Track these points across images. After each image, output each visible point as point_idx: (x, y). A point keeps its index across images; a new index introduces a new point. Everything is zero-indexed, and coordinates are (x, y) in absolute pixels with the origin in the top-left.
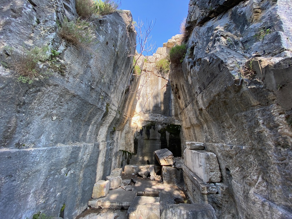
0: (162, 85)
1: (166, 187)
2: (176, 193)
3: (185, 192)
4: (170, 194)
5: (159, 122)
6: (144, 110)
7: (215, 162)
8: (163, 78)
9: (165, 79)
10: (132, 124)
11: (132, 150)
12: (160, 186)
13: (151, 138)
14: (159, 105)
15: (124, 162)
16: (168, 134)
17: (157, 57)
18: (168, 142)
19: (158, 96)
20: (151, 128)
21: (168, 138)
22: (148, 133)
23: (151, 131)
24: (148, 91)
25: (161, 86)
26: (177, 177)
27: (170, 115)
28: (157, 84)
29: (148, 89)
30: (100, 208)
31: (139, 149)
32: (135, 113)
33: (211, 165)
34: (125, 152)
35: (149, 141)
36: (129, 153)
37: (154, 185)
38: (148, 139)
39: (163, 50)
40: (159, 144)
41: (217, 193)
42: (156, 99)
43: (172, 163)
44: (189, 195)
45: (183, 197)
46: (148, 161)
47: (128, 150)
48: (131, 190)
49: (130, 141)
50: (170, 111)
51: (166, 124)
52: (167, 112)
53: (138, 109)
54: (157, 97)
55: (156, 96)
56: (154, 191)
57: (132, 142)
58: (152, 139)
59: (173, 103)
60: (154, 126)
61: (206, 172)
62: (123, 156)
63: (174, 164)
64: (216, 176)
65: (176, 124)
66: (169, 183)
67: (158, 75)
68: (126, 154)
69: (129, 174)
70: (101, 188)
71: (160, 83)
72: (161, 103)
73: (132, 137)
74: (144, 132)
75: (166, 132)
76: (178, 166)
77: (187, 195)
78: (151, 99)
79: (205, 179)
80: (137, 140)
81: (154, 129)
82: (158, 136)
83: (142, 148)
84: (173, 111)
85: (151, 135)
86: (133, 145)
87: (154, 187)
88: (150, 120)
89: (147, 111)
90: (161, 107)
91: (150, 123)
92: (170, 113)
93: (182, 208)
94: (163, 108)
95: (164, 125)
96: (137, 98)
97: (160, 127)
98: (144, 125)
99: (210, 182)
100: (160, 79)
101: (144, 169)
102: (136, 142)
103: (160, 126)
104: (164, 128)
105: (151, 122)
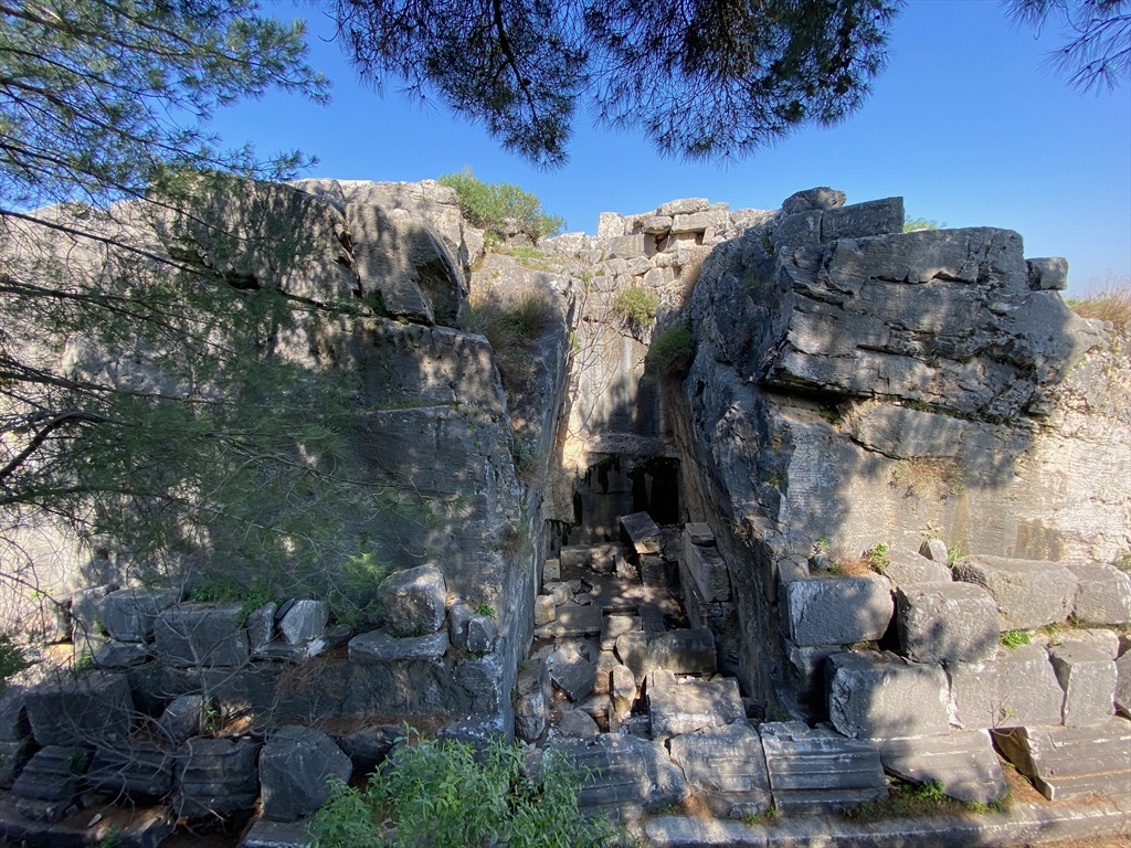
0: (633, 360)
1: (645, 592)
2: (664, 604)
3: (681, 602)
4: (653, 605)
5: (629, 455)
6: (589, 423)
7: (723, 577)
8: (636, 339)
9: (641, 341)
10: (566, 463)
11: (571, 517)
12: (636, 592)
13: (611, 489)
14: (628, 410)
15: (556, 542)
16: (648, 478)
17: (620, 271)
18: (649, 497)
19: (623, 387)
20: (609, 468)
21: (648, 487)
22: (603, 480)
23: (610, 474)
24: (599, 377)
25: (633, 363)
26: (667, 576)
27: (654, 433)
28: (621, 356)
29: (599, 372)
30: (553, 637)
31: (585, 515)
32: (568, 434)
33: (717, 580)
34: (555, 522)
35: (607, 497)
36: (564, 523)
37: (625, 591)
38: (605, 492)
39: (634, 245)
40: (628, 502)
41: (722, 616)
42: (618, 394)
43: (657, 548)
44: (687, 608)
45: (676, 611)
46: (606, 536)
47: (563, 518)
48: (589, 604)
49: (563, 499)
50: (655, 423)
51: (644, 457)
52: (645, 426)
53: (574, 422)
54: (621, 390)
55: (617, 388)
56: (626, 603)
57: (569, 500)
58: (614, 492)
59: (661, 405)
60: (618, 463)
61: (710, 589)
62: (552, 530)
63: (663, 551)
64: (723, 593)
65: (667, 455)
66: (650, 585)
67: (623, 332)
68: (558, 527)
69: (571, 566)
70: (546, 609)
71: (628, 355)
72: (631, 404)
73: (569, 490)
74: (594, 479)
75: (646, 475)
76: (670, 556)
77: (683, 608)
78: (605, 395)
79: (707, 597)
80: (580, 496)
81: (618, 469)
82: (627, 486)
83: (592, 511)
84: (662, 422)
85: (611, 484)
86: (572, 506)
87: (626, 595)
88: (607, 451)
89: (598, 426)
90: (631, 413)
91: (606, 457)
92: (653, 427)
93: (672, 636)
94: (634, 416)
95: (641, 460)
96: (571, 396)
97: (631, 464)
98: (593, 463)
99: (715, 601)
100: (629, 342)
101: (599, 555)
102: (577, 500)
103: (631, 462)
104: (641, 468)
105: (611, 454)
